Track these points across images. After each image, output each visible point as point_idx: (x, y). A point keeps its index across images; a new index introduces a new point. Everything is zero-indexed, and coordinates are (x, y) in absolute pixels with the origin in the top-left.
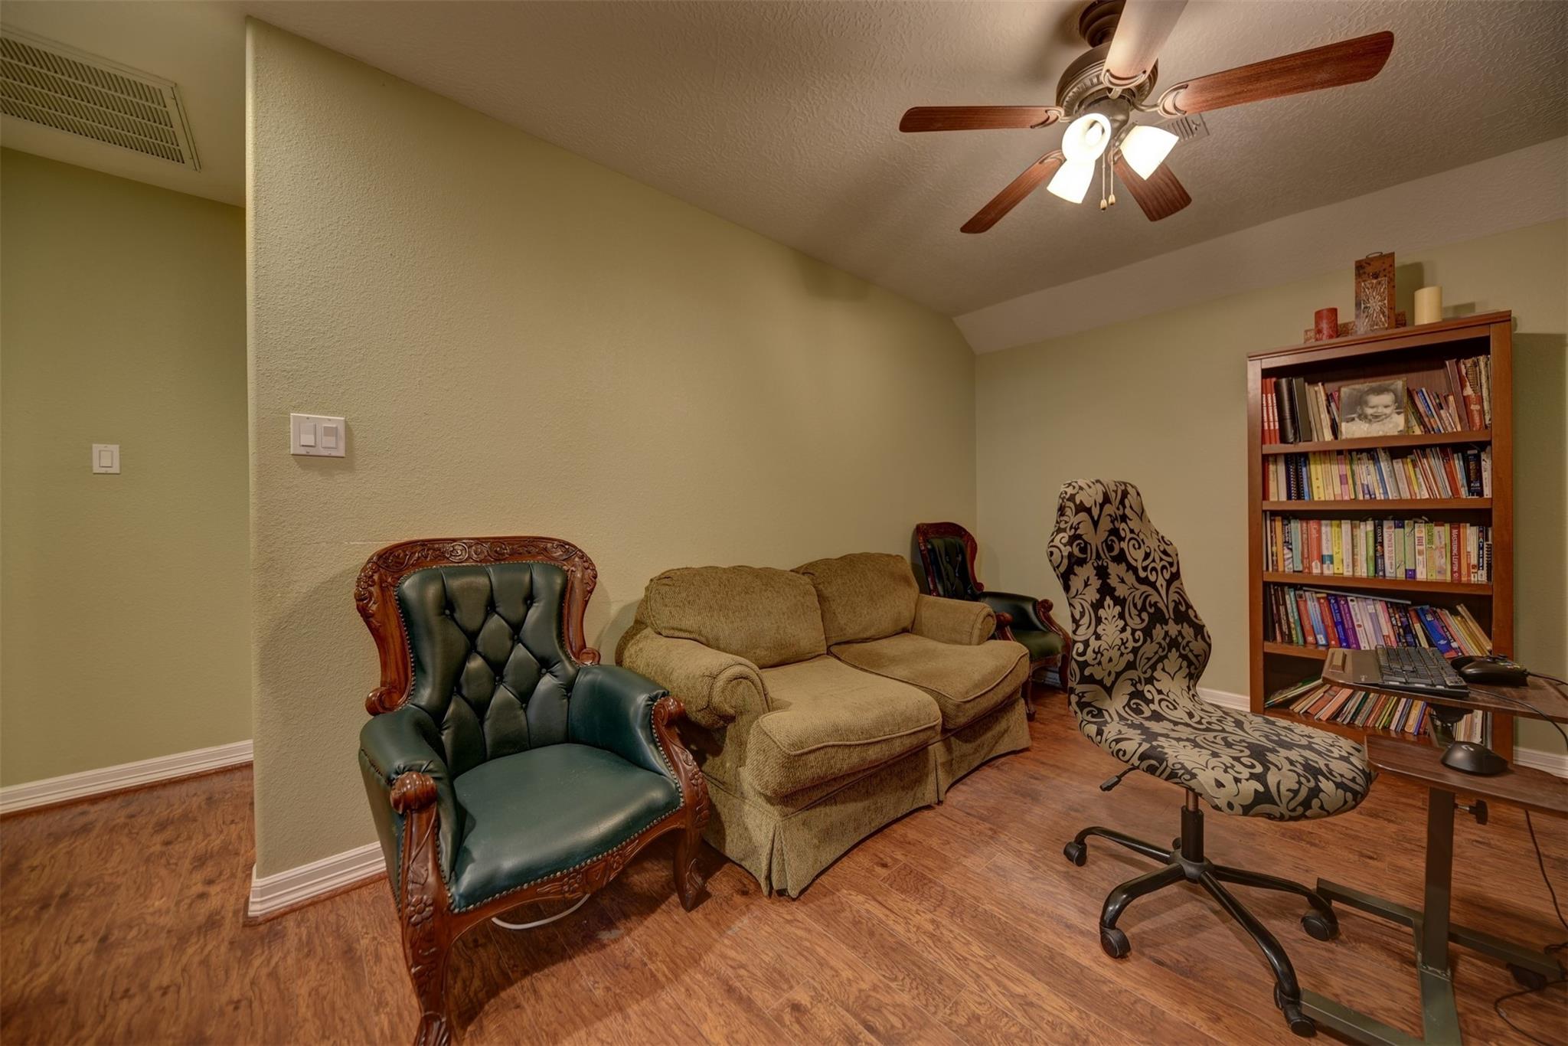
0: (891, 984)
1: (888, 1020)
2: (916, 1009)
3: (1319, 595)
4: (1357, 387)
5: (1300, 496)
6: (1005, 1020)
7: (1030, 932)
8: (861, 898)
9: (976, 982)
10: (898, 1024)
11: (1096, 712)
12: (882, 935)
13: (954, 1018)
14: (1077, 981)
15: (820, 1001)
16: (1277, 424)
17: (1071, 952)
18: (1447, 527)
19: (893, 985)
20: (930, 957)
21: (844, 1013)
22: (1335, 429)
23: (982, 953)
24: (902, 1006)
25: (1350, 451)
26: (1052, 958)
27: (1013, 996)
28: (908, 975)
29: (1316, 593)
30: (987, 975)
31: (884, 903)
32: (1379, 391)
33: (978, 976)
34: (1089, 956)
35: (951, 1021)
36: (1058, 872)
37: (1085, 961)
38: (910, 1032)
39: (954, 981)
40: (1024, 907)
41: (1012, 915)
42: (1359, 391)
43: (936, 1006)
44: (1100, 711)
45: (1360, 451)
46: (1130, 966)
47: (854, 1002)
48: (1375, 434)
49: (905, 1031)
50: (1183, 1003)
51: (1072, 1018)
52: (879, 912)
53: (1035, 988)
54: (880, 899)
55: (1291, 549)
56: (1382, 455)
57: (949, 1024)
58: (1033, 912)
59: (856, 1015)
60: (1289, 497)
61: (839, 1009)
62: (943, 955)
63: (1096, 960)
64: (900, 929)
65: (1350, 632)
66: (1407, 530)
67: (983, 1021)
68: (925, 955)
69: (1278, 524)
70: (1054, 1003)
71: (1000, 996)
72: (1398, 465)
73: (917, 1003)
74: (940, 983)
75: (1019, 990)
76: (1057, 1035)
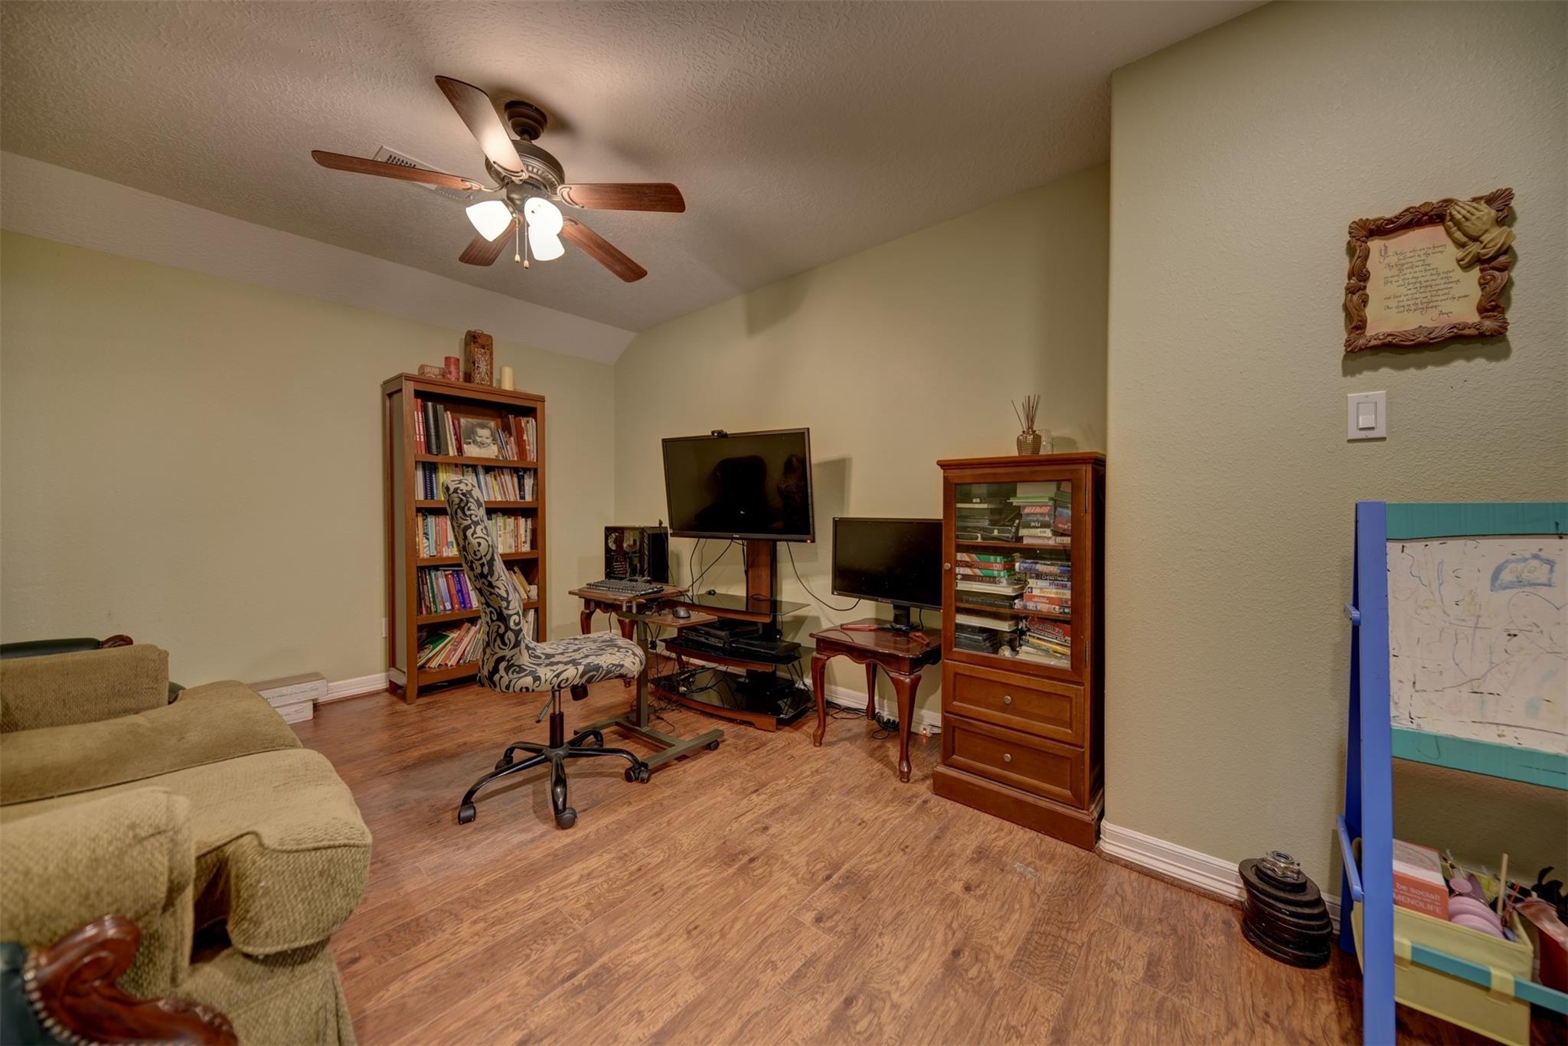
0: (531, 960)
1: (568, 963)
2: (565, 942)
3: (447, 573)
4: (470, 420)
5: (432, 498)
6: (596, 889)
7: (524, 863)
8: (395, 987)
9: (557, 901)
10: (576, 955)
11: (518, 670)
12: (466, 966)
13: (583, 918)
14: (582, 848)
15: (525, 1021)
16: (422, 437)
17: (557, 845)
18: (513, 518)
19: (533, 957)
20: (516, 929)
21: (546, 999)
22: (460, 450)
23: (531, 893)
24: (557, 953)
25: (463, 465)
26: (556, 856)
27: (579, 882)
28: (528, 946)
29: (445, 571)
30: (554, 893)
31: (420, 963)
32: (483, 427)
33: (553, 898)
34: (563, 839)
35: (586, 920)
36: (471, 833)
37: (568, 840)
38: (585, 948)
39: (551, 914)
40: (498, 861)
41: (502, 868)
42: (472, 424)
43: (569, 928)
44: (519, 666)
45: (468, 466)
46: (581, 822)
47: (538, 990)
48: (482, 456)
49: (583, 950)
50: (615, 811)
51: (607, 857)
52: (433, 967)
53: (577, 869)
54: (410, 967)
55: (427, 539)
56: (481, 471)
57: (587, 922)
58: (507, 855)
59: (554, 988)
60: (426, 498)
61: (541, 1002)
62: (520, 918)
63: (568, 836)
64: (467, 950)
65: (466, 596)
66: (494, 521)
67: (592, 901)
68: (512, 932)
69: (420, 519)
70: (594, 862)
71: (576, 889)
72: (490, 479)
73: (560, 941)
74: (547, 923)
75: (575, 878)
76: (617, 866)
